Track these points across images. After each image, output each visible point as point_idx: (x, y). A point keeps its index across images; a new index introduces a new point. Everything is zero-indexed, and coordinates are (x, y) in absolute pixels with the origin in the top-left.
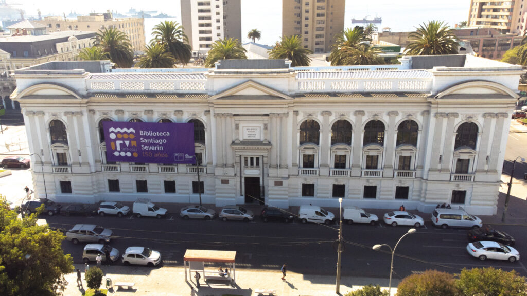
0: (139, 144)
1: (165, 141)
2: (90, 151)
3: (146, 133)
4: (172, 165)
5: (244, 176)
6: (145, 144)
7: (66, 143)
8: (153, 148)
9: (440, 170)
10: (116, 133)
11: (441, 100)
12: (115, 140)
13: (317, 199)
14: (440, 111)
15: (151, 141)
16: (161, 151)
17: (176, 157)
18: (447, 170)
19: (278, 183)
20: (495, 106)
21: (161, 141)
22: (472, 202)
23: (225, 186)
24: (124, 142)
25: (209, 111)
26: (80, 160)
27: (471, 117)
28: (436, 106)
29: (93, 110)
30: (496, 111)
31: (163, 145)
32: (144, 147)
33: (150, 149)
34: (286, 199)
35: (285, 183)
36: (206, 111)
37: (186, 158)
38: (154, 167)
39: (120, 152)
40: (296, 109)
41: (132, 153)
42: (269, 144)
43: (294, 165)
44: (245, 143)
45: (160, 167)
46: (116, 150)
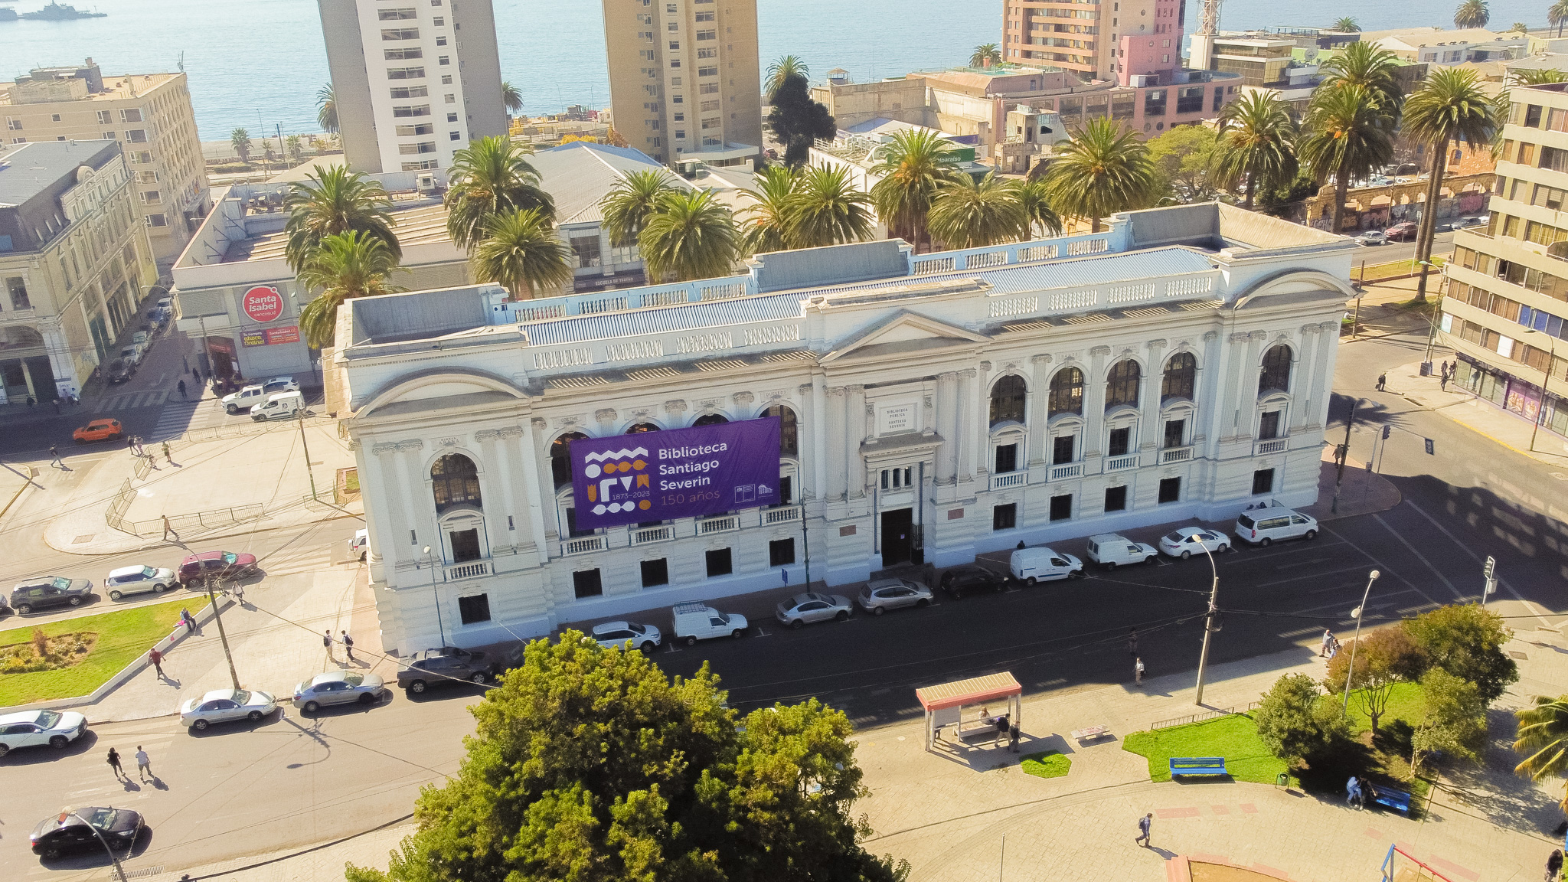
0: (655, 478)
1: (715, 464)
2: (537, 514)
3: (676, 454)
4: (726, 514)
5: (880, 511)
6: (670, 478)
7: (477, 503)
8: (688, 484)
9: (1237, 439)
10: (602, 465)
11: (1243, 311)
12: (596, 481)
13: (1022, 532)
14: (1237, 330)
15: (686, 468)
16: (705, 488)
17: (739, 494)
18: (1247, 437)
19: (956, 514)
20: (1318, 312)
21: (706, 467)
22: (1285, 487)
23: (850, 539)
24: (619, 481)
25: (810, 385)
26: (514, 538)
27: (1283, 336)
28: (1231, 322)
29: (540, 419)
30: (1318, 320)
31: (710, 474)
32: (667, 484)
33: (680, 487)
34: (971, 543)
35: (969, 511)
36: (803, 386)
37: (760, 492)
38: (684, 525)
39: (607, 504)
40: (984, 358)
41: (637, 501)
42: (937, 437)
43: (981, 470)
44: (886, 442)
45: (700, 524)
46: (598, 501)
